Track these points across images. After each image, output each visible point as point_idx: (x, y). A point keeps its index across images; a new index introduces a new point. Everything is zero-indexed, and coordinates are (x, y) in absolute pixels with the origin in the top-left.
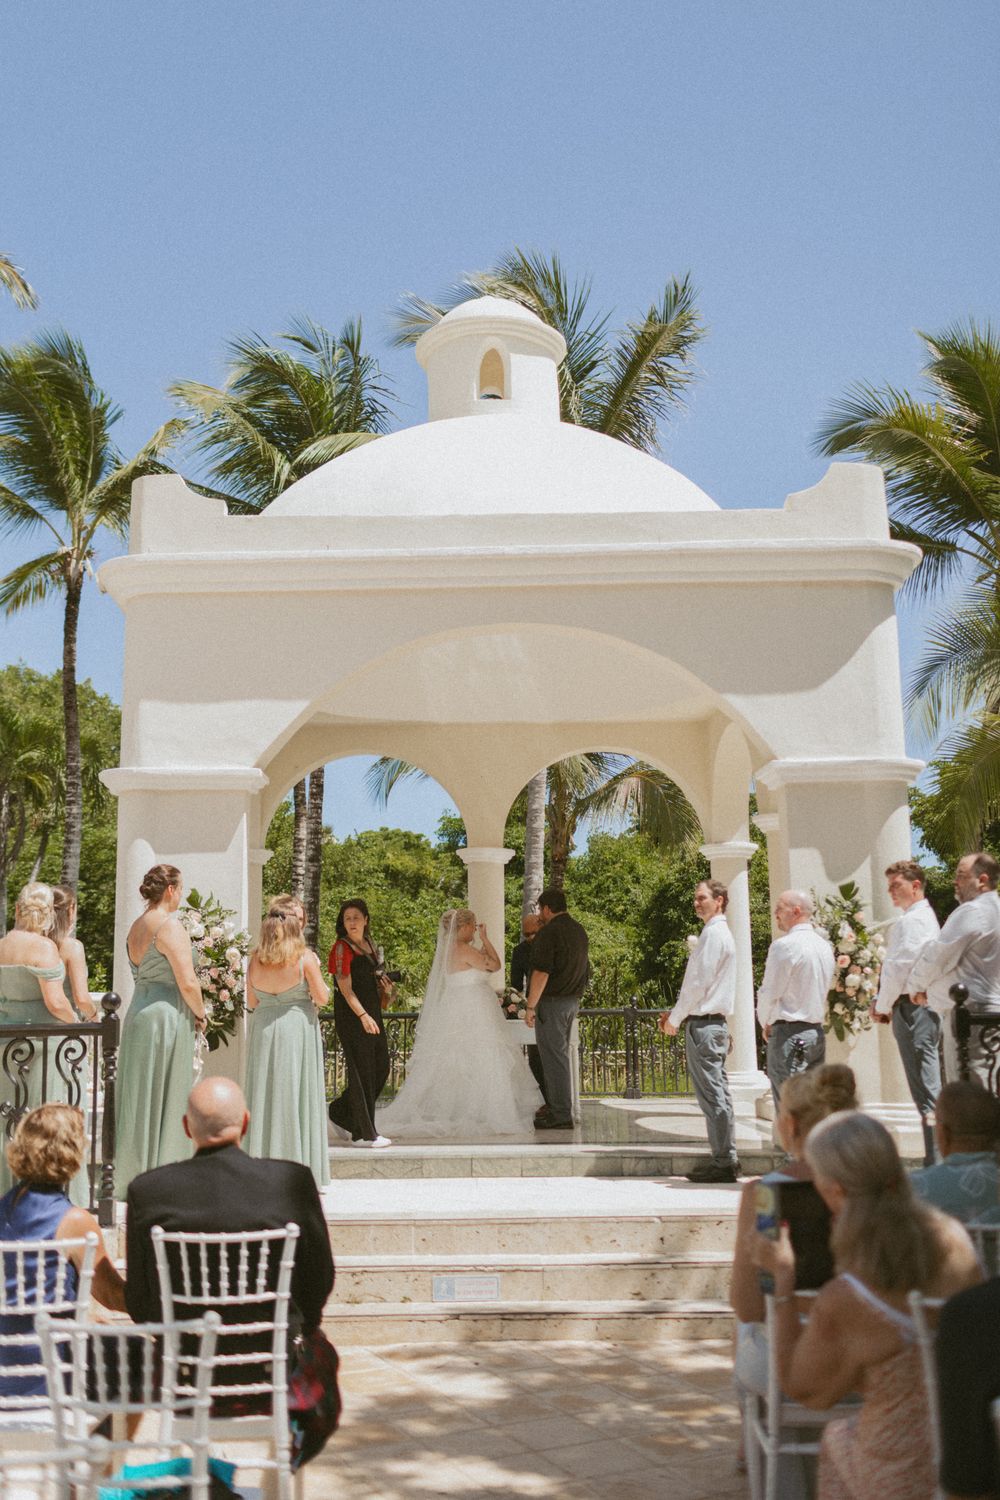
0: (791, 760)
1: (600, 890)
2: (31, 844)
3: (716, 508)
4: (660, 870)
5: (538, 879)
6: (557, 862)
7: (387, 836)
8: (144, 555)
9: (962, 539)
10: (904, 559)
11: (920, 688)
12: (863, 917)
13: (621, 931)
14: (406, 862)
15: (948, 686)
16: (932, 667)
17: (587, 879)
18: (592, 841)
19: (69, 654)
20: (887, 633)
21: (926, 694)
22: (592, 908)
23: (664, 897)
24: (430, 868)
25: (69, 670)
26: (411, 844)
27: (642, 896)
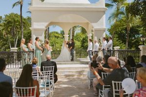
0: (95, 27)
1: (77, 38)
2: (18, 33)
4: (83, 36)
5: (71, 38)
6: (73, 36)
7: (54, 32)
10: (106, 9)
12: (101, 42)
13: (79, 42)
14: (57, 35)
15: (112, 19)
16: (110, 17)
19: (21, 13)
21: (109, 20)
22: (76, 40)
23: (84, 39)
24: (59, 36)
25: (21, 15)
26: (57, 33)
27: (81, 39)
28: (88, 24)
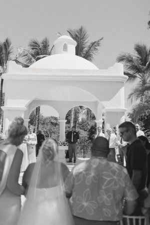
0: (108, 108)
1: (83, 126)
3: (98, 69)
8: (9, 73)
9: (138, 75)
10: (126, 78)
11: (129, 98)
13: (86, 132)
14: (54, 121)
15: (134, 98)
16: (131, 94)
17: (81, 125)
18: (82, 119)
19: (2, 88)
20: (123, 89)
21: (130, 99)
22: (82, 129)
23: (92, 128)
25: (1, 91)
26: (55, 119)
27: (89, 127)
28: (96, 103)
